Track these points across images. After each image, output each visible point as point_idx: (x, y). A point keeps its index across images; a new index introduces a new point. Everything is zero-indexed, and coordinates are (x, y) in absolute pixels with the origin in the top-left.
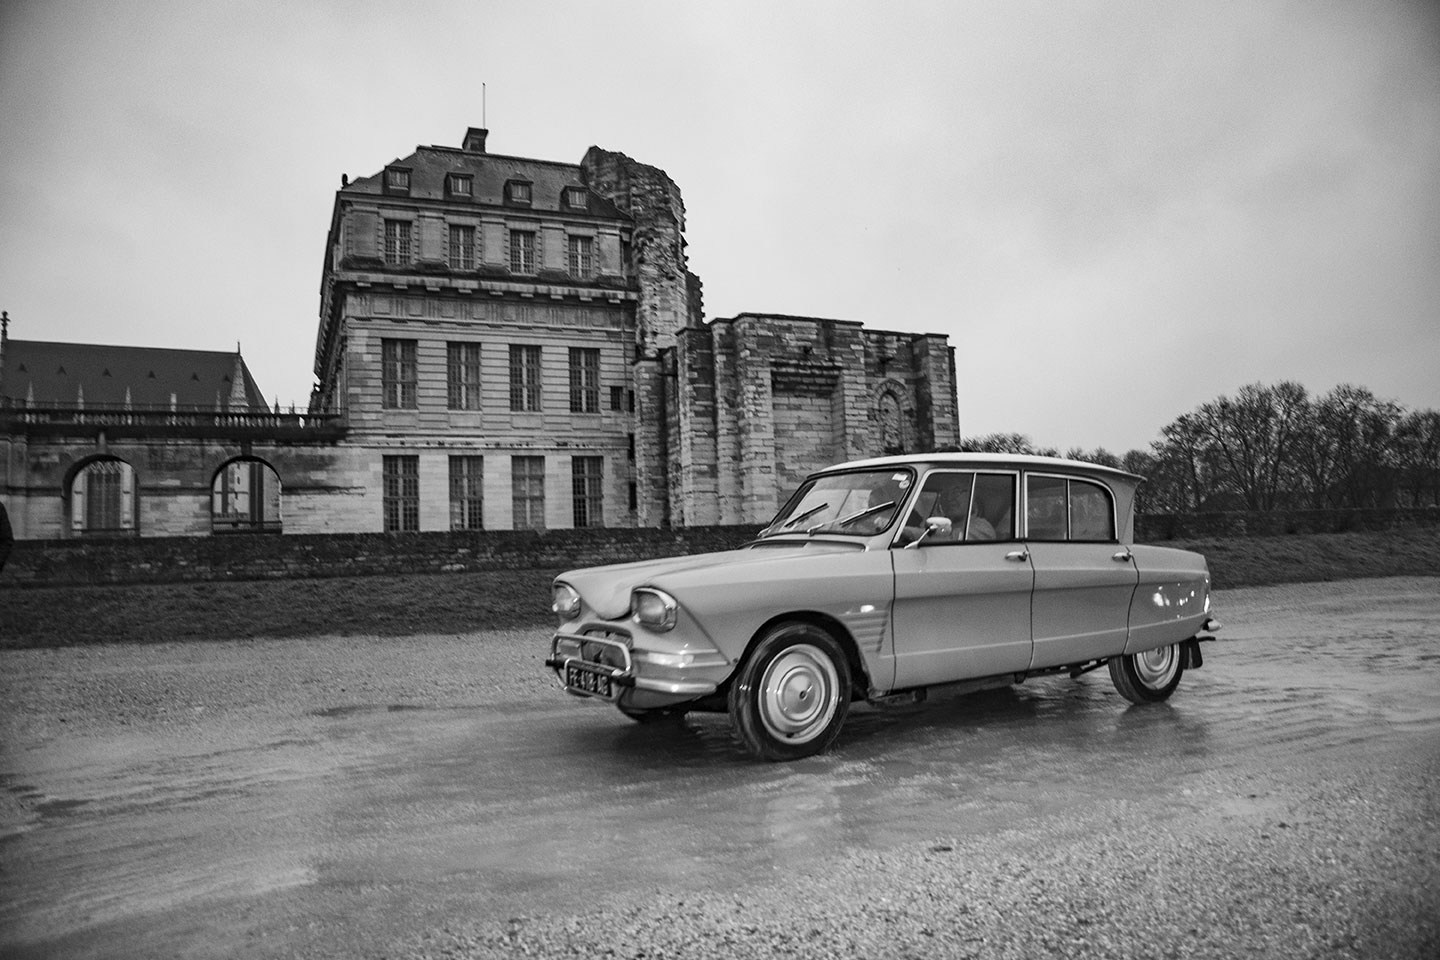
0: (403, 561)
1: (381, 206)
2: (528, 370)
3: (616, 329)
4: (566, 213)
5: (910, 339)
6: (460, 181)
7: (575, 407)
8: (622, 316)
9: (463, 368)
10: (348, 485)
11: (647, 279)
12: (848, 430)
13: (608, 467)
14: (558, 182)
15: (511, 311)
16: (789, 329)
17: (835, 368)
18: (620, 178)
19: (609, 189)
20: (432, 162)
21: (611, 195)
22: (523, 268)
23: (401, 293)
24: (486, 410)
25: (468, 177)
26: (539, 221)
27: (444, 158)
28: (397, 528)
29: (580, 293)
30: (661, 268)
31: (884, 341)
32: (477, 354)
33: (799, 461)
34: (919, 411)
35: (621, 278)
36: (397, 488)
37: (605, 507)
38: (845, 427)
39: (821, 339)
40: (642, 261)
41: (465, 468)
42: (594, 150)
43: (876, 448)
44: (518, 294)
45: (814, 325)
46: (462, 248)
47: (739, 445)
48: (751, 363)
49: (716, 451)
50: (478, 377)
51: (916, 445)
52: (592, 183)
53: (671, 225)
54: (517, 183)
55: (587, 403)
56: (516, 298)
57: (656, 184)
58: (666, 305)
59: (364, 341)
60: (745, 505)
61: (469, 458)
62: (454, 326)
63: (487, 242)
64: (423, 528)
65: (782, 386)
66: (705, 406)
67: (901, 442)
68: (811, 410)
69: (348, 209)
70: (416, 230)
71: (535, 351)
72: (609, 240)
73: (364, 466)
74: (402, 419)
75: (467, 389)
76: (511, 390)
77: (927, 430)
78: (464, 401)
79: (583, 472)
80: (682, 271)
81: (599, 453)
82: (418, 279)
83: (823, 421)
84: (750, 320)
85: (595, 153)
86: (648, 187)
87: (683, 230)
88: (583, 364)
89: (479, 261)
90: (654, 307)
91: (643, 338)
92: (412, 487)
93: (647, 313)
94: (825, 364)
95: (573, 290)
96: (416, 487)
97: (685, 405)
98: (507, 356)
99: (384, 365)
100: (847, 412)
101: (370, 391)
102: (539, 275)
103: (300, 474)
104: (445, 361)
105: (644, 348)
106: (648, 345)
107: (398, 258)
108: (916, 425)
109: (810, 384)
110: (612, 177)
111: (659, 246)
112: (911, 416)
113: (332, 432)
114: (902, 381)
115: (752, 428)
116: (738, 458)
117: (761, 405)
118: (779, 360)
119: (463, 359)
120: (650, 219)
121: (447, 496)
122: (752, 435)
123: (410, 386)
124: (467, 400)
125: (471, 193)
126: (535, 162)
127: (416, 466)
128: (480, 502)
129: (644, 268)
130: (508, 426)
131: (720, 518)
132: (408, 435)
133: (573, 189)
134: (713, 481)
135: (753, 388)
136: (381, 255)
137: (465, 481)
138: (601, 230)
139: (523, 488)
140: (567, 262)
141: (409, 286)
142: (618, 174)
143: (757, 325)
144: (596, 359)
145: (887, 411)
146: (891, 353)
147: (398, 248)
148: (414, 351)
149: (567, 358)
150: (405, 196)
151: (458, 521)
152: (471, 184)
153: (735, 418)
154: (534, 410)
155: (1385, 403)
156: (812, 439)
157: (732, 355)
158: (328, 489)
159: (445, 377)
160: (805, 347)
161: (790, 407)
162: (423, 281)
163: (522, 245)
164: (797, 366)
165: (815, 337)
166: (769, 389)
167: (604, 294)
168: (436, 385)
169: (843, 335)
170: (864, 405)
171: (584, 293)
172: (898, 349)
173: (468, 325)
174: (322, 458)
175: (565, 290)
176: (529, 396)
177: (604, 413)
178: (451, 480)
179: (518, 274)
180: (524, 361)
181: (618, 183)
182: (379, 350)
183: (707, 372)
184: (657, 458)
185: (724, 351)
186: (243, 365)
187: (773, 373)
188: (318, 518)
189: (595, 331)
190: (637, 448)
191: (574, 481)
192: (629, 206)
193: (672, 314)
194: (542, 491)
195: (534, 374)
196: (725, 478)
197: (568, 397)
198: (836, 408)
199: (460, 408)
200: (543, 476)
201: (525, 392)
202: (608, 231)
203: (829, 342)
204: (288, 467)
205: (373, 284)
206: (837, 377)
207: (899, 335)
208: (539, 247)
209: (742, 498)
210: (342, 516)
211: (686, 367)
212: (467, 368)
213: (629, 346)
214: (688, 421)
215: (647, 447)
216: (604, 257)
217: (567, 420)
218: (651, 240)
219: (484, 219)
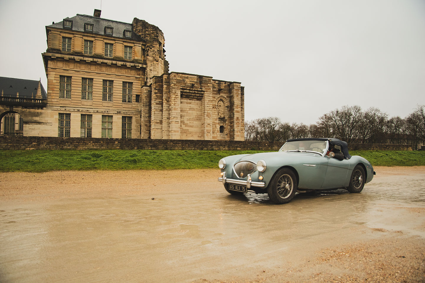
0: (11, 146)
1: (61, 32)
2: (109, 88)
3: (139, 76)
4: (125, 39)
5: (229, 83)
6: (89, 26)
7: (124, 101)
8: (141, 72)
9: (87, 86)
10: (46, 122)
11: (149, 61)
12: (205, 111)
13: (134, 120)
14: (123, 28)
15: (104, 69)
16: (187, 78)
17: (202, 91)
18: (143, 28)
19: (139, 32)
20: (81, 19)
21: (140, 34)
22: (109, 55)
23: (66, 61)
24: (94, 100)
25: (91, 25)
26: (115, 40)
27: (86, 19)
28: (63, 136)
29: (127, 65)
30: (154, 58)
31: (220, 84)
32: (92, 82)
33: (189, 120)
34: (230, 107)
35: (141, 60)
36: (63, 123)
37: (132, 133)
38: (204, 110)
39: (198, 82)
40: (148, 55)
41: (86, 118)
42: (135, 19)
43: (215, 117)
44: (107, 63)
45: (196, 77)
46: (88, 47)
47: (169, 114)
48: (174, 88)
49: (162, 116)
50: (92, 89)
51: (229, 117)
52: (134, 30)
53: (158, 44)
54: (108, 28)
55: (128, 100)
56: (106, 65)
57: (154, 31)
58: (155, 69)
59: (54, 76)
60: (170, 134)
61: (88, 115)
62: (84, 72)
63: (97, 46)
64: (71, 136)
65: (185, 96)
66: (160, 101)
67: (224, 116)
68: (194, 104)
69: (50, 32)
70: (73, 41)
71: (111, 82)
72: (138, 48)
73: (52, 116)
74: (66, 102)
75: (88, 93)
76: (103, 94)
77: (232, 113)
78: (87, 97)
79: (126, 121)
80: (163, 59)
81: (131, 116)
82: (72, 57)
83: (199, 108)
84: (174, 74)
85: (136, 20)
86: (152, 32)
87: (164, 46)
88: (127, 87)
89: (94, 52)
90: (151, 70)
91: (147, 80)
92: (68, 124)
93: (148, 72)
94: (199, 90)
95: (124, 63)
96: (70, 124)
97: (153, 101)
98: (102, 83)
99: (61, 84)
100: (205, 106)
101: (55, 92)
102: (114, 58)
103: (30, 118)
104: (81, 83)
105: (147, 83)
106: (148, 82)
107: (66, 49)
108: (230, 111)
109: (195, 96)
110: (140, 28)
111: (154, 51)
112: (228, 108)
113: (41, 105)
114: (226, 97)
115: (173, 109)
116: (169, 118)
117: (176, 102)
118: (183, 88)
119: (87, 83)
120: (151, 42)
121: (80, 126)
122: (173, 111)
123: (69, 92)
124: (88, 97)
125: (93, 30)
126: (116, 22)
127: (70, 117)
128: (91, 129)
129: (148, 57)
130: (101, 106)
131: (163, 137)
132: (68, 107)
133: (127, 31)
134: (161, 125)
135: (174, 96)
136: (61, 48)
137: (86, 122)
138: (135, 45)
139: (106, 126)
140: (124, 54)
141: (69, 59)
142: (142, 27)
143: (176, 76)
144: (132, 86)
145: (220, 106)
146: (222, 87)
147: (67, 46)
148: (71, 80)
149: (122, 85)
150: (71, 29)
151: (83, 135)
152: (93, 27)
153: (168, 106)
154: (110, 101)
155: (383, 113)
156: (194, 114)
157: (168, 85)
158: (39, 123)
159: (81, 89)
160: (192, 84)
161: (187, 103)
162: (74, 57)
163: (109, 48)
164: (190, 90)
165: (196, 81)
166: (180, 97)
167: (135, 65)
168: (77, 91)
169: (206, 81)
170: (212, 104)
171: (128, 65)
172: (225, 86)
173: (90, 72)
174: (37, 112)
175: (122, 63)
176: (109, 96)
177: (133, 103)
178: (81, 122)
179: (107, 57)
180: (108, 85)
181: (142, 30)
182: (59, 79)
183: (161, 91)
184: (148, 118)
185: (166, 84)
186: (41, 85)
187: (181, 92)
188: (35, 132)
189: (131, 76)
190: (142, 114)
191: (122, 124)
192: (145, 38)
193: (157, 72)
194: (112, 127)
195: (110, 90)
196: (165, 124)
197: (122, 97)
198: (203, 104)
199: (86, 99)
200: (112, 122)
201: (108, 94)
202: (137, 45)
203: (201, 83)
204: (26, 115)
205: (57, 57)
206: (203, 94)
207: (225, 82)
208: (114, 49)
209: (169, 131)
210: (44, 132)
211: (154, 88)
212: (88, 86)
213: (143, 82)
214: (154, 106)
215: (144, 114)
216: (136, 53)
217: (121, 104)
218: (151, 48)
219: (96, 39)
